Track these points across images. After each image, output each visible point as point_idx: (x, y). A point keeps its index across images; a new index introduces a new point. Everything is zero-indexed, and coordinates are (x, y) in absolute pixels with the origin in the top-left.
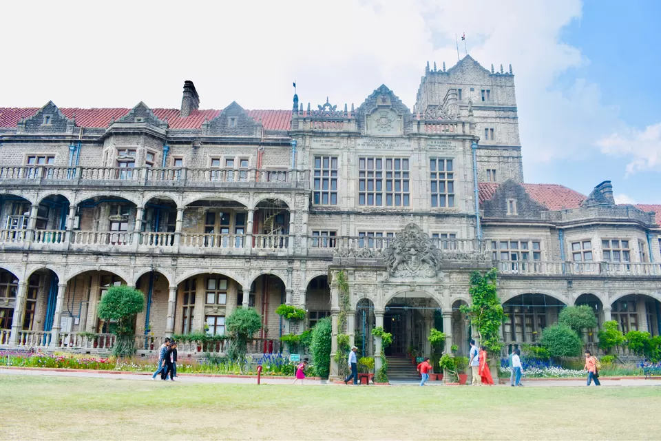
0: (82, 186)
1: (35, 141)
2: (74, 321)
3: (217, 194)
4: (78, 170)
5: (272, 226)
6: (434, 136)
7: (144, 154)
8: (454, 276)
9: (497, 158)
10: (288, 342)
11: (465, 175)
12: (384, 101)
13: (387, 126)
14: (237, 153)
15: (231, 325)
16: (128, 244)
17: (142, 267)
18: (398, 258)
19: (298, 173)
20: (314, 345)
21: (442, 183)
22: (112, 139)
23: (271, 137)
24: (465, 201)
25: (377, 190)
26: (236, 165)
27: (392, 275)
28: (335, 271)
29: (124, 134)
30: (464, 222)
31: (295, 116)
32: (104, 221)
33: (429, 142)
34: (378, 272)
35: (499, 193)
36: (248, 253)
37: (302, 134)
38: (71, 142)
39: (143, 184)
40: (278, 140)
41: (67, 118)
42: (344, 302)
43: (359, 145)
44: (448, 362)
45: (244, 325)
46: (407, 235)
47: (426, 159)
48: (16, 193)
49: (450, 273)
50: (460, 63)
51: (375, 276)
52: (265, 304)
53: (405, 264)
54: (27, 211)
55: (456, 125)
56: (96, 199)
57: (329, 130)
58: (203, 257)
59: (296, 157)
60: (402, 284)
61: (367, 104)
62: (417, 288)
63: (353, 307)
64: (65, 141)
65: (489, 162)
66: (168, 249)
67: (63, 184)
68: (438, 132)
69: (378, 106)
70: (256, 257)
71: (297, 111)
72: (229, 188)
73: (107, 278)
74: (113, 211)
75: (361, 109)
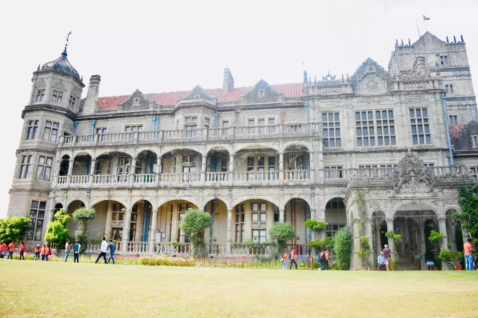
0: (164, 144)
1: (129, 116)
2: (161, 235)
3: (257, 144)
4: (161, 132)
5: (295, 164)
6: (411, 92)
7: (203, 119)
8: (445, 191)
9: (457, 107)
10: (315, 246)
11: (438, 119)
12: (371, 69)
13: (374, 87)
14: (266, 115)
15: (273, 235)
16: (198, 181)
17: (208, 196)
18: (401, 179)
19: (314, 125)
20: (337, 247)
21: (419, 126)
22: (181, 111)
23: (290, 102)
24: (439, 138)
25: (370, 134)
26: (266, 123)
27: (398, 192)
28: (354, 191)
29: (188, 107)
30: (440, 154)
31: (306, 85)
32: (179, 167)
33: (408, 97)
34: (387, 190)
35: (465, 131)
36: (282, 183)
37: (312, 98)
38: (153, 115)
39: (205, 139)
40: (295, 103)
41: (149, 100)
42: (363, 213)
43: (355, 103)
44: (446, 256)
45: (283, 235)
46: (407, 162)
47: (407, 110)
48: (121, 150)
49: (443, 188)
50: (422, 38)
51: (385, 193)
52: (293, 220)
53: (407, 184)
54: (128, 163)
55: (428, 82)
56: (173, 152)
57: (331, 94)
58: (250, 188)
59: (309, 114)
60: (406, 199)
61: (358, 73)
62: (418, 201)
63: (370, 217)
64: (149, 115)
65: (450, 110)
66: (225, 183)
67: (152, 142)
68: (414, 89)
69: (367, 73)
70: (287, 186)
71: (307, 82)
72: (265, 139)
73: (183, 206)
74: (184, 159)
75: (354, 77)
